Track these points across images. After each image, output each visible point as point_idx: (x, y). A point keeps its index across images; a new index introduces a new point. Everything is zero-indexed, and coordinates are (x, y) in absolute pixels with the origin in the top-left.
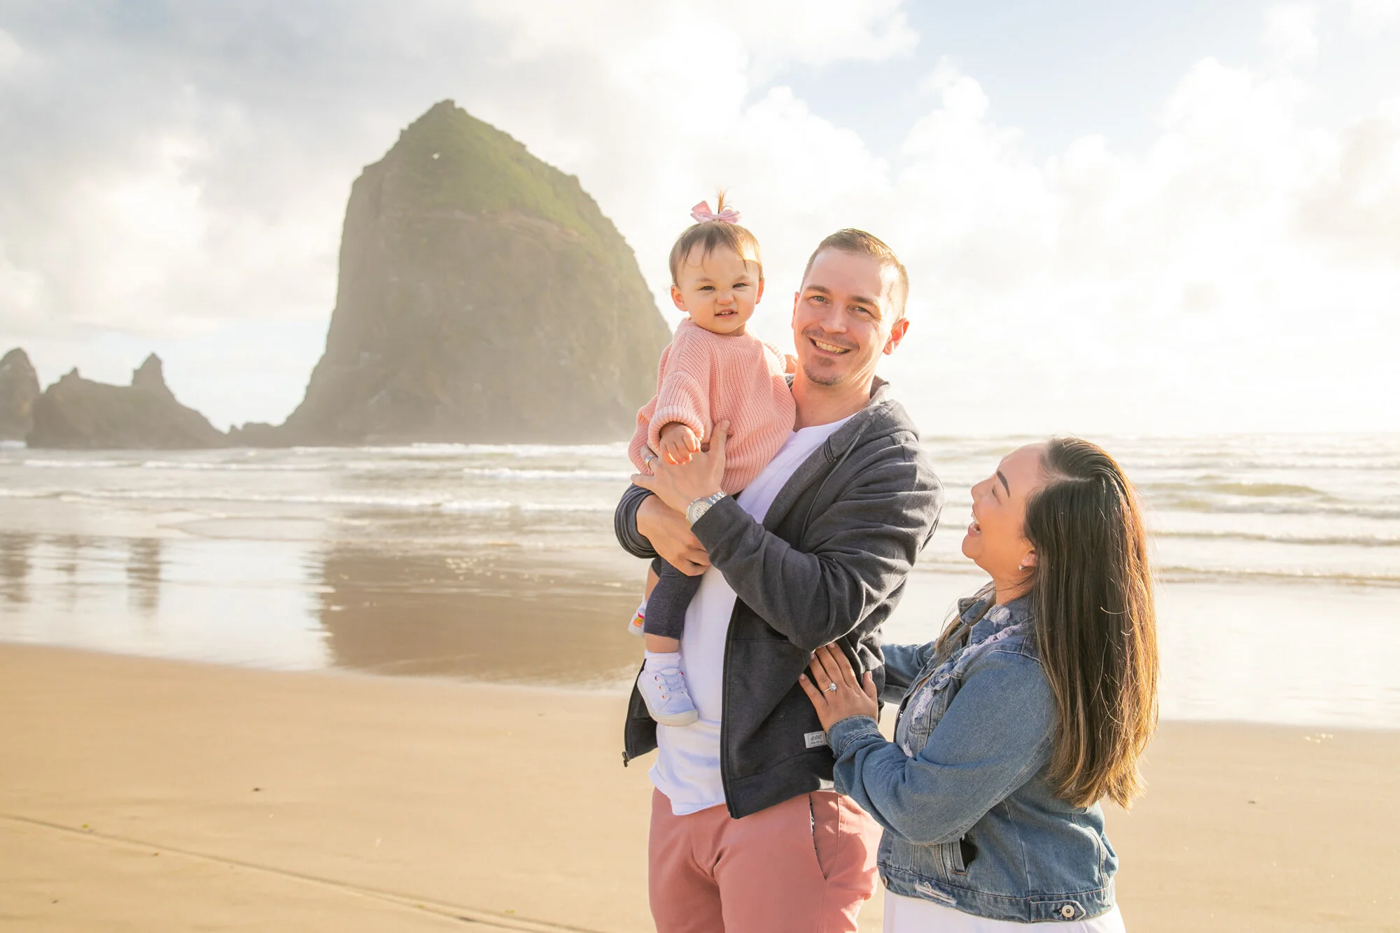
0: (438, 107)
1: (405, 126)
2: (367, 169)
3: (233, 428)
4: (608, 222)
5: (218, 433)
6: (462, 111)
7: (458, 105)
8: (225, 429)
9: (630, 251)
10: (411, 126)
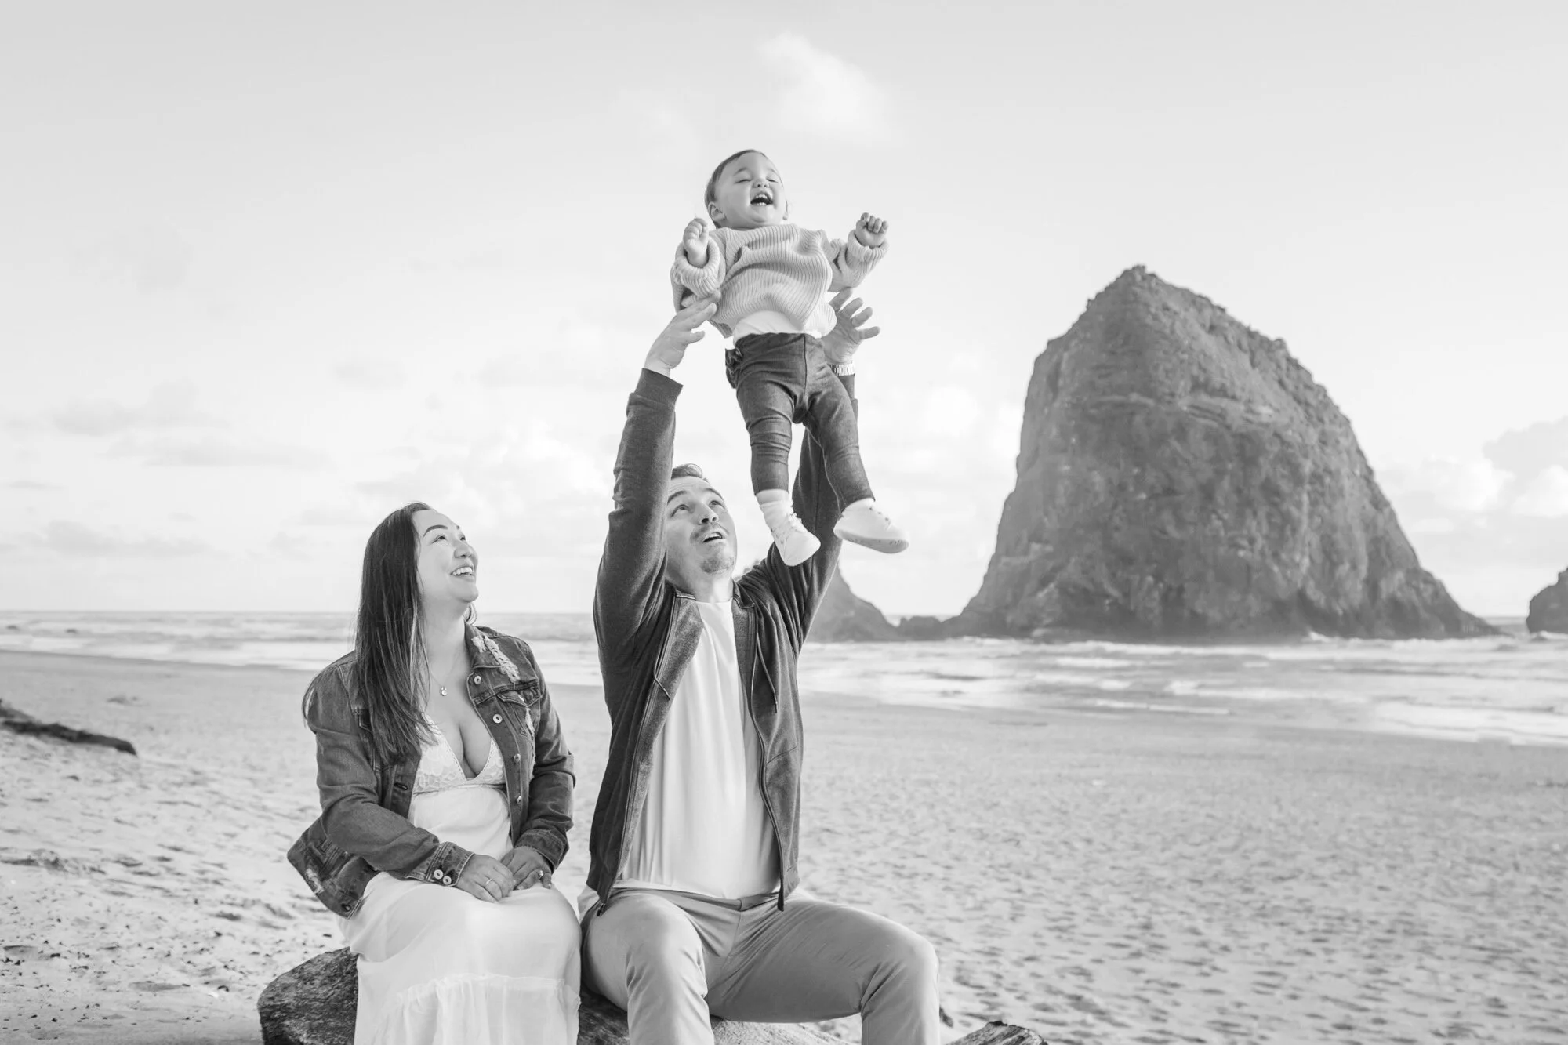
0: (1126, 274)
1: (1092, 296)
2: (1050, 343)
3: (903, 620)
4: (1321, 390)
5: (890, 626)
6: (1153, 276)
7: (1149, 270)
8: (896, 623)
9: (1346, 422)
10: (1099, 295)
